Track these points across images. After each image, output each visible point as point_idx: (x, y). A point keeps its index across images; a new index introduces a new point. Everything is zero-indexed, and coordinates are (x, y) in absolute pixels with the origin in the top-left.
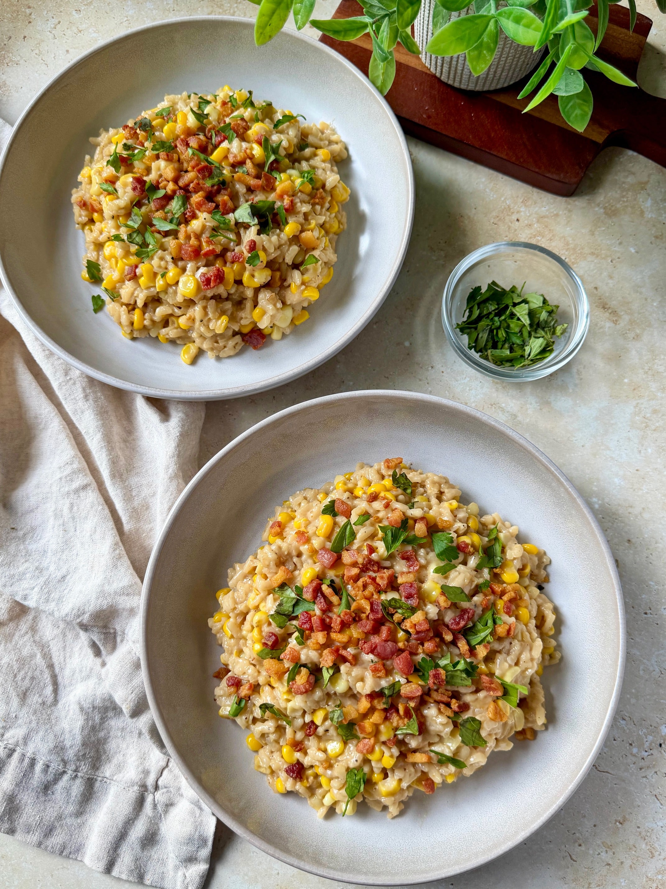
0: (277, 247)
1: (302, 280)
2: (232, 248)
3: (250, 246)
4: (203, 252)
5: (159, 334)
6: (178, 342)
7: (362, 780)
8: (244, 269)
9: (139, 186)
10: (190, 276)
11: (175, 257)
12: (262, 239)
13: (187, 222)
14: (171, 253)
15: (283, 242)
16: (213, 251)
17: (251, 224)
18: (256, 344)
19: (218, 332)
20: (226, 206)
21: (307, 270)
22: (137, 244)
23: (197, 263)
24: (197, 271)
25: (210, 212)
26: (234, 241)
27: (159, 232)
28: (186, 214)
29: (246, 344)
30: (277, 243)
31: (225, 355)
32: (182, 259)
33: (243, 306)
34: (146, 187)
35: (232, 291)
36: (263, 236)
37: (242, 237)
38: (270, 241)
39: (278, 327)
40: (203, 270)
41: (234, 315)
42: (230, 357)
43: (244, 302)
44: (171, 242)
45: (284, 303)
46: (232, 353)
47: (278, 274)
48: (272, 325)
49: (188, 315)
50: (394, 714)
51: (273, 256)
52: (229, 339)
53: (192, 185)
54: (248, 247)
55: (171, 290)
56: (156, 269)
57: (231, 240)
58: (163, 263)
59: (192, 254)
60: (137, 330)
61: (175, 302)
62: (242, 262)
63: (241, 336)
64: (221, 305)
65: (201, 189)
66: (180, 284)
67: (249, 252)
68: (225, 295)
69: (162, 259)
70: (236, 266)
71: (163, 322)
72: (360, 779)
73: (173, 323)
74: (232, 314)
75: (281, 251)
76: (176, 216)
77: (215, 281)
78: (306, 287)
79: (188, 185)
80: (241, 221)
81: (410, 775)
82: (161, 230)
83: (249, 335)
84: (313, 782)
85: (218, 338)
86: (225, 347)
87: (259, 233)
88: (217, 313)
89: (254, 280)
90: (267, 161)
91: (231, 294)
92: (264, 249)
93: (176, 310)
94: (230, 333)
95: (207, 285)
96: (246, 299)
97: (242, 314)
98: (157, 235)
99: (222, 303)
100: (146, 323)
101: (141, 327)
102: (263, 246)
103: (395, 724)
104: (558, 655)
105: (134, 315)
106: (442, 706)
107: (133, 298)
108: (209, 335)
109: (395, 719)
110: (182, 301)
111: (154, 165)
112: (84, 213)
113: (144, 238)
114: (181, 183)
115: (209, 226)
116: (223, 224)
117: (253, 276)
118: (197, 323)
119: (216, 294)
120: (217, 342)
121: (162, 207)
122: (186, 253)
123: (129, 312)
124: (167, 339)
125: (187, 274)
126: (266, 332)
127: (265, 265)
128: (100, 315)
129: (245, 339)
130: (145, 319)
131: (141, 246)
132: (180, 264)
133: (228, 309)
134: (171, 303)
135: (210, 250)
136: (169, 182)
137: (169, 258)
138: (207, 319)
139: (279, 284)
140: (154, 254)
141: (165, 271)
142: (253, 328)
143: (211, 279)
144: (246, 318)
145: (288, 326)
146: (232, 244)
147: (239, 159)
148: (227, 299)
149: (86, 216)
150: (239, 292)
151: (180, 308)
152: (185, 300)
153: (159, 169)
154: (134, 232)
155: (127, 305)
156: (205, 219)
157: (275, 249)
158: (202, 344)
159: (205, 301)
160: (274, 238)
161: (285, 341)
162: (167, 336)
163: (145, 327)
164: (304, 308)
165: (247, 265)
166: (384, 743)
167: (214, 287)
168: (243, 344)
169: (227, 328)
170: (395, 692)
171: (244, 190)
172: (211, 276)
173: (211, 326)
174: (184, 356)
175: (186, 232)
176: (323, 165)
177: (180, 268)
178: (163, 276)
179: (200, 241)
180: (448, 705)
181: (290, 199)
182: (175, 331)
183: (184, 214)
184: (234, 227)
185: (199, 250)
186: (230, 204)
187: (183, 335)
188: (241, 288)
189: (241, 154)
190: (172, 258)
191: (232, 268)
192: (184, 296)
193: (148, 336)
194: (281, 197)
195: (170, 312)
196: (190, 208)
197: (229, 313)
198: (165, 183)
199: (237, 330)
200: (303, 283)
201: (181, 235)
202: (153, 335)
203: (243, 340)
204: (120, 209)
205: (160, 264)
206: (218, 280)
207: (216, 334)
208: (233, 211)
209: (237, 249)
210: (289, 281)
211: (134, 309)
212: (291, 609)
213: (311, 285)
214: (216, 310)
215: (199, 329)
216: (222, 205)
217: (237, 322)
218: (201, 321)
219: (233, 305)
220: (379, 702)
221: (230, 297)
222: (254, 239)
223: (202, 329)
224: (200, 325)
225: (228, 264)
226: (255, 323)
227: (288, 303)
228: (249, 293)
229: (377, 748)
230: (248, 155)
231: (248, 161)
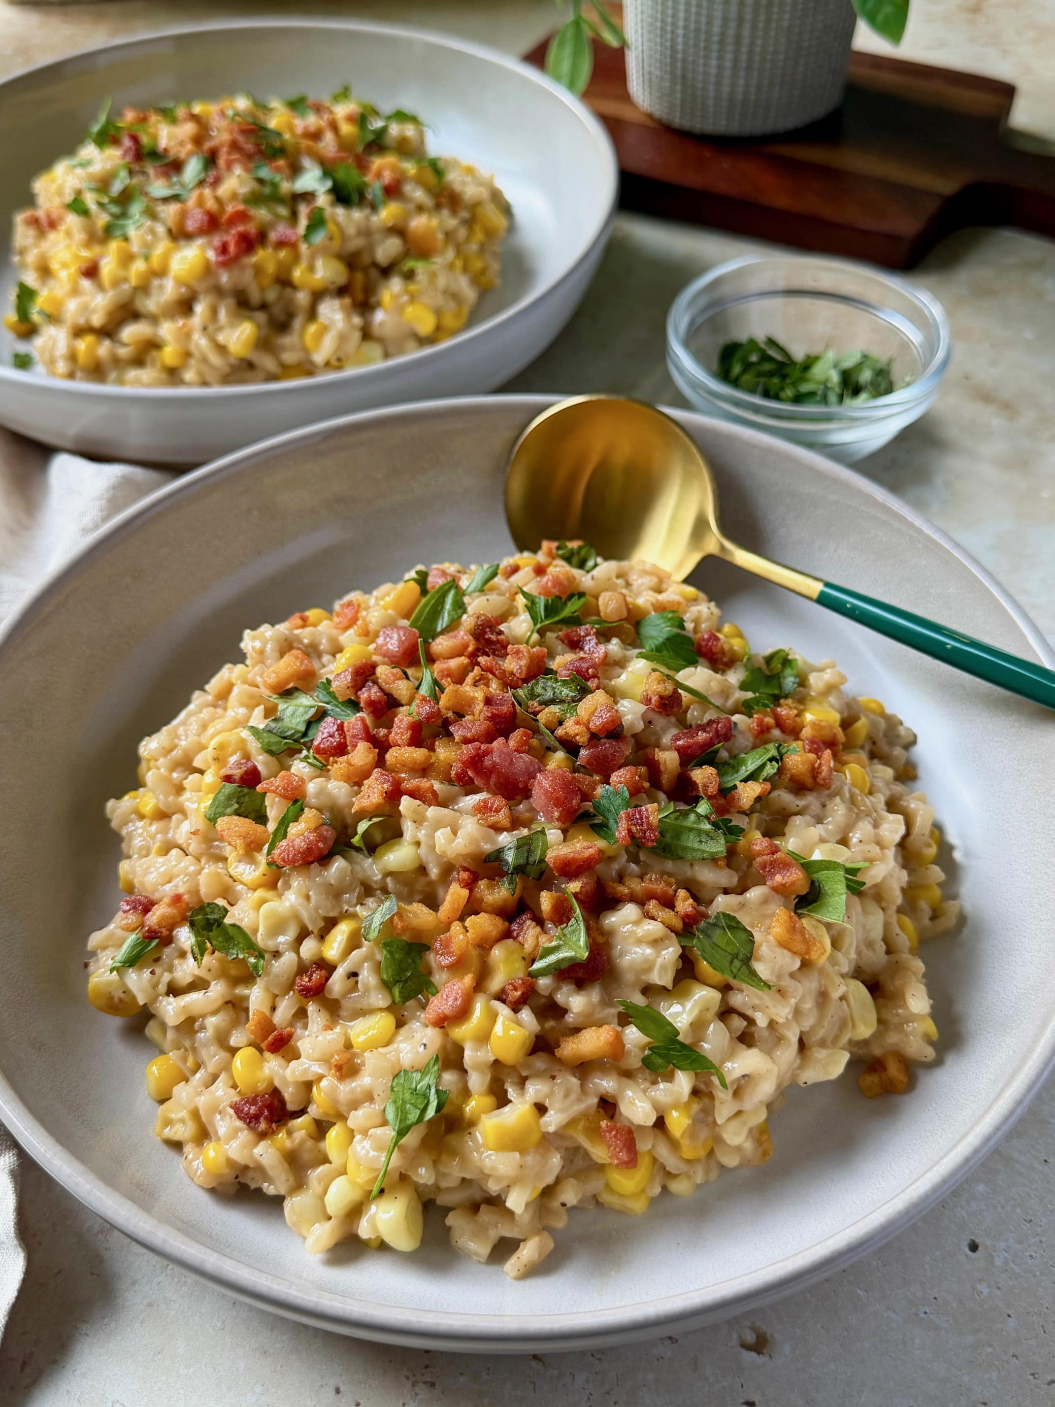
0: (361, 231)
7: (433, 1090)
8: (298, 255)
11: (173, 231)
14: (167, 225)
15: (375, 228)
17: (320, 193)
19: (233, 349)
26: (286, 220)
27: (153, 199)
30: (364, 225)
35: (272, 296)
36: (340, 210)
37: (300, 210)
38: (349, 217)
44: (171, 209)
47: (360, 277)
48: (340, 355)
50: (529, 922)
51: (355, 244)
57: (280, 217)
58: (149, 239)
62: (295, 245)
68: (256, 298)
70: (283, 254)
72: (429, 1087)
75: (370, 241)
80: (302, 190)
81: (566, 1095)
84: (302, 1143)
89: (313, 277)
91: (269, 303)
96: (296, 306)
99: (247, 308)
101: (91, 362)
103: (529, 945)
104: (952, 907)
106: (652, 905)
109: (530, 934)
117: (312, 269)
119: (239, 288)
123: (73, 336)
127: (336, 253)
131: (116, 218)
137: (161, 231)
138: (214, 325)
139: (362, 295)
141: (151, 249)
150: (284, 297)
157: (359, 235)
159: (216, 296)
160: (360, 217)
163: (97, 363)
165: (303, 247)
166: (501, 997)
170: (531, 860)
173: (220, 338)
178: (146, 256)
180: (668, 903)
188: (287, 291)
190: (168, 232)
191: (275, 254)
194: (379, 175)
197: (261, 324)
201: (190, 200)
212: (302, 728)
214: (234, 312)
215: (198, 344)
220: (491, 887)
223: (205, 342)
225: (269, 249)
228: (302, 298)
229: (479, 1008)
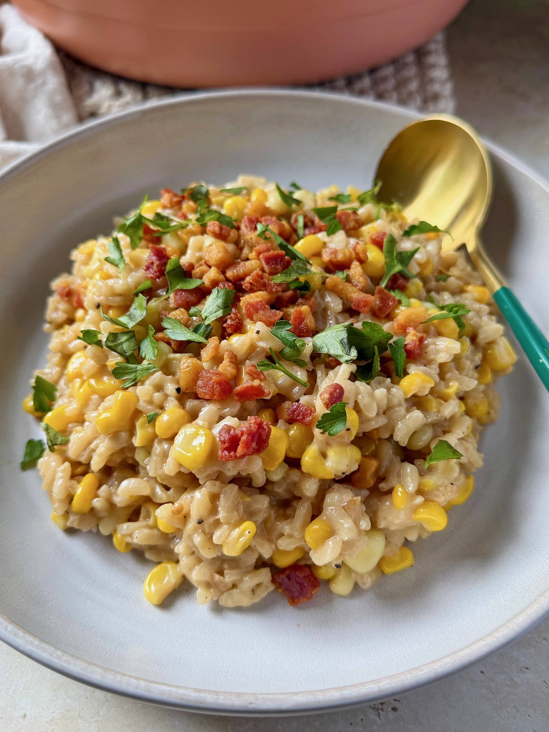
0: (382, 411)
1: (420, 484)
2: (295, 397)
3: (331, 394)
4: (238, 388)
5: (115, 531)
6: (148, 555)
8: (310, 438)
9: (157, 263)
10: (202, 427)
11: (183, 389)
12: (357, 388)
13: (224, 336)
14: (178, 382)
15: (396, 401)
16: (259, 391)
17: (342, 360)
18: (296, 594)
19: (228, 552)
20: (300, 323)
21: (430, 470)
22: (121, 354)
23: (223, 409)
24: (218, 422)
25: (269, 324)
26: (304, 385)
27: (168, 342)
28: (226, 321)
29: (277, 588)
30: (385, 402)
31: (230, 604)
32: (196, 397)
33: (289, 512)
34: (169, 267)
35: (276, 477)
36: (361, 385)
37: (318, 381)
38: (371, 396)
39: (350, 571)
40: (231, 421)
41: (269, 525)
42: (239, 609)
43: (295, 503)
44: (183, 361)
45: (374, 525)
46: (246, 602)
47: (374, 464)
48: (339, 562)
49: (176, 505)
51: (374, 425)
52: (247, 572)
53: (248, 279)
54: (327, 396)
55: (157, 448)
56: (142, 405)
57: (296, 381)
58: (157, 396)
59: (218, 389)
60: (76, 514)
61: (160, 472)
62: (309, 426)
63: (271, 571)
64: (248, 499)
65: (264, 287)
66: (179, 439)
67: (327, 406)
68: (260, 480)
69: (159, 388)
70: (294, 431)
71: (129, 512)
73: (148, 516)
74: (265, 521)
75: (389, 419)
76: (207, 322)
77: (247, 445)
78: (427, 500)
79: (242, 278)
80: (325, 351)
82: (173, 338)
83: (287, 572)
85: (226, 566)
86: (234, 586)
87: (353, 377)
88: (236, 513)
89: (323, 464)
90: (389, 271)
91: (273, 483)
92: (357, 408)
93: (159, 490)
94: (252, 560)
95: (229, 449)
96: (300, 498)
97: (286, 527)
98: (164, 346)
99: (250, 496)
100: (97, 503)
101: (87, 509)
102: (356, 402)
105: (79, 482)
107: (88, 451)
108: (208, 554)
110: (172, 474)
111: (192, 241)
112: (63, 306)
113: (139, 349)
114: (230, 274)
115: (262, 348)
116: (290, 347)
117: (324, 455)
118: (192, 524)
119: (244, 474)
120: (221, 573)
121: (187, 306)
122: (205, 386)
123: (73, 476)
124: (128, 544)
125: (197, 424)
126: (323, 574)
127: (353, 438)
128: (29, 474)
129: (278, 580)
130: (97, 496)
131: (128, 360)
132: (191, 403)
133: (260, 511)
134: (151, 474)
135: (252, 388)
136: (210, 267)
137: (171, 388)
138: (211, 520)
139: (371, 482)
140: (147, 377)
141: (158, 411)
142: (298, 560)
143: (240, 439)
144: (290, 536)
145: (370, 573)
146: (296, 389)
147: (340, 257)
148: (262, 490)
149: (65, 312)
150: (288, 481)
151: (167, 488)
152: (180, 474)
153: (200, 249)
154: (124, 333)
155: (75, 464)
156: (258, 332)
157: (378, 414)
158: (191, 569)
159: (218, 483)
160: (381, 392)
161: (356, 603)
162: (129, 540)
163: (92, 510)
164: (407, 543)
165: (317, 432)
167: (243, 456)
168: (272, 588)
169: (249, 549)
171: (339, 307)
172: (242, 434)
173: (217, 537)
174: (149, 586)
175: (217, 348)
176: (477, 306)
177: (187, 412)
178: (152, 420)
179: (239, 371)
181: (419, 335)
182: (146, 531)
183: (222, 320)
184: (307, 360)
185: (232, 383)
186: (310, 321)
187: (160, 542)
188: (295, 475)
189: (347, 251)
190: (178, 390)
191: (287, 431)
192: (180, 465)
193: (95, 530)
194: (403, 330)
195: (146, 492)
196: (235, 314)
197: (260, 518)
198: (204, 268)
199: (266, 556)
200: (420, 492)
201: (206, 354)
202: (104, 530)
203: (273, 581)
204: (115, 294)
205: (152, 396)
206: (254, 445)
207: (223, 555)
208: (314, 333)
209: (304, 400)
210: (393, 481)
211: (84, 474)
213: (437, 499)
214: (235, 508)
215: (190, 537)
216: (295, 319)
217: (270, 541)
218: (200, 522)
219: (271, 505)
221: (269, 487)
222: (343, 386)
223: (198, 539)
224: (195, 531)
225: (281, 422)
226: (306, 554)
227: (382, 525)
228: (309, 489)
230: (357, 254)
231: (355, 265)
